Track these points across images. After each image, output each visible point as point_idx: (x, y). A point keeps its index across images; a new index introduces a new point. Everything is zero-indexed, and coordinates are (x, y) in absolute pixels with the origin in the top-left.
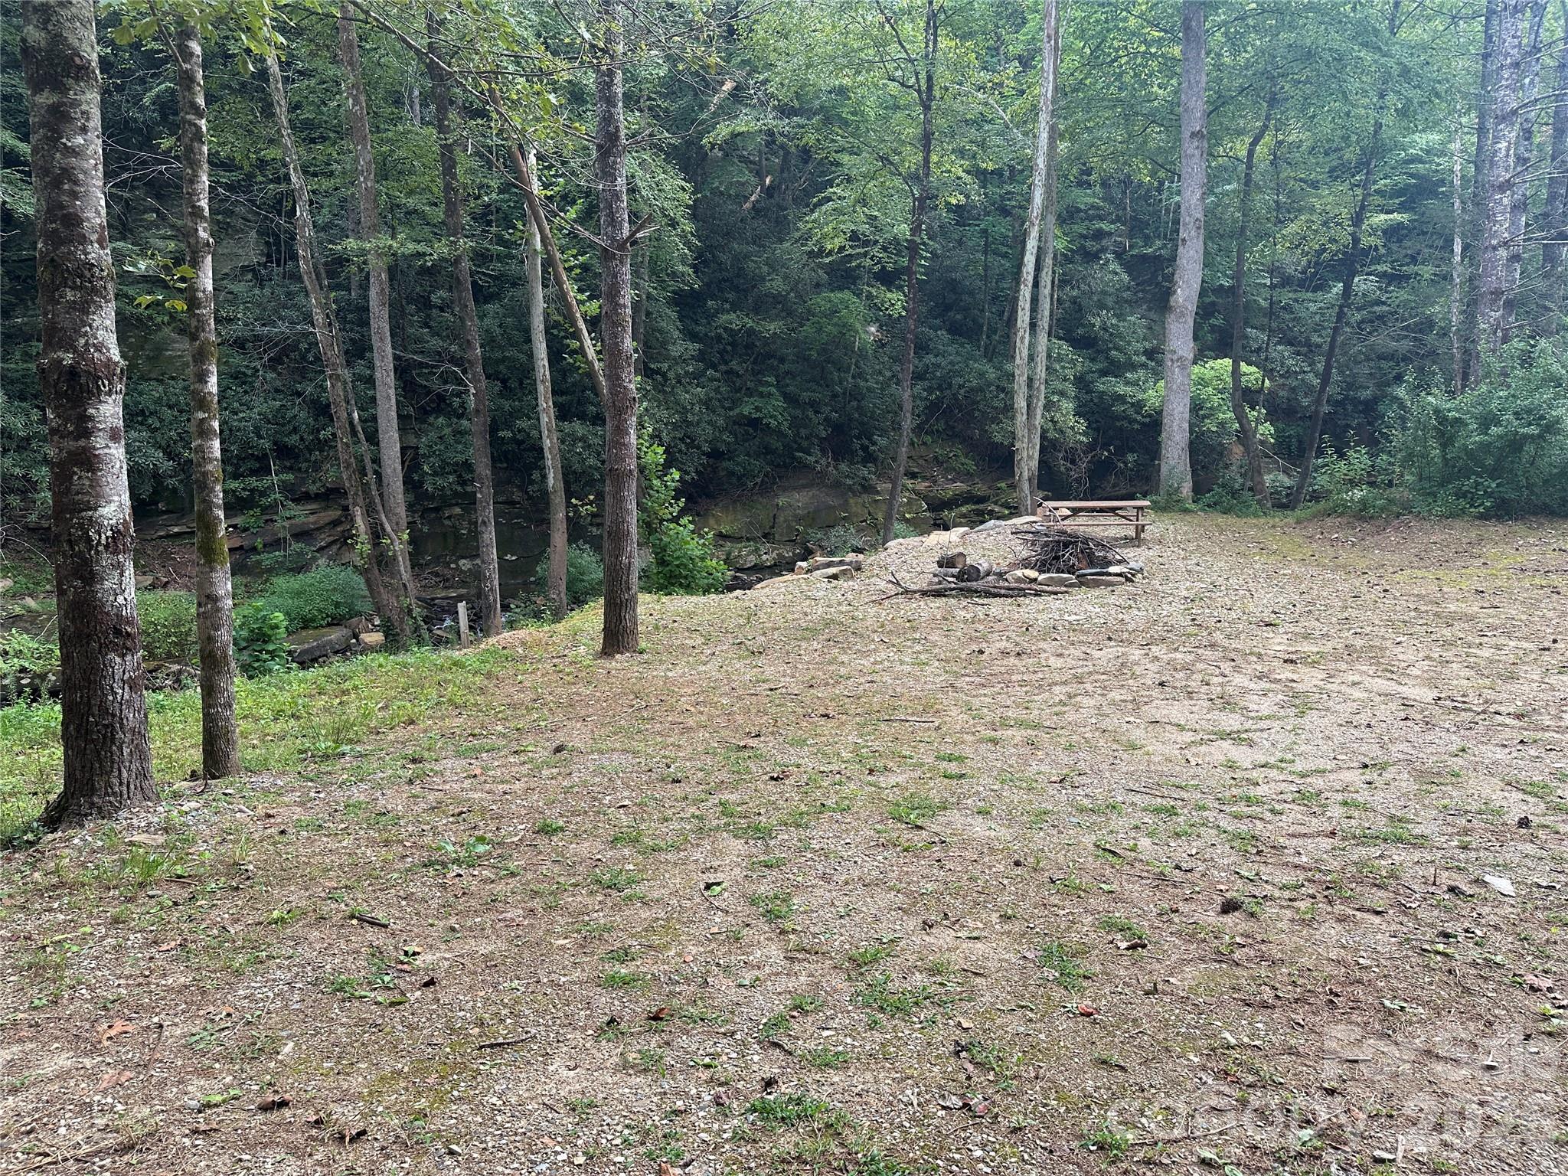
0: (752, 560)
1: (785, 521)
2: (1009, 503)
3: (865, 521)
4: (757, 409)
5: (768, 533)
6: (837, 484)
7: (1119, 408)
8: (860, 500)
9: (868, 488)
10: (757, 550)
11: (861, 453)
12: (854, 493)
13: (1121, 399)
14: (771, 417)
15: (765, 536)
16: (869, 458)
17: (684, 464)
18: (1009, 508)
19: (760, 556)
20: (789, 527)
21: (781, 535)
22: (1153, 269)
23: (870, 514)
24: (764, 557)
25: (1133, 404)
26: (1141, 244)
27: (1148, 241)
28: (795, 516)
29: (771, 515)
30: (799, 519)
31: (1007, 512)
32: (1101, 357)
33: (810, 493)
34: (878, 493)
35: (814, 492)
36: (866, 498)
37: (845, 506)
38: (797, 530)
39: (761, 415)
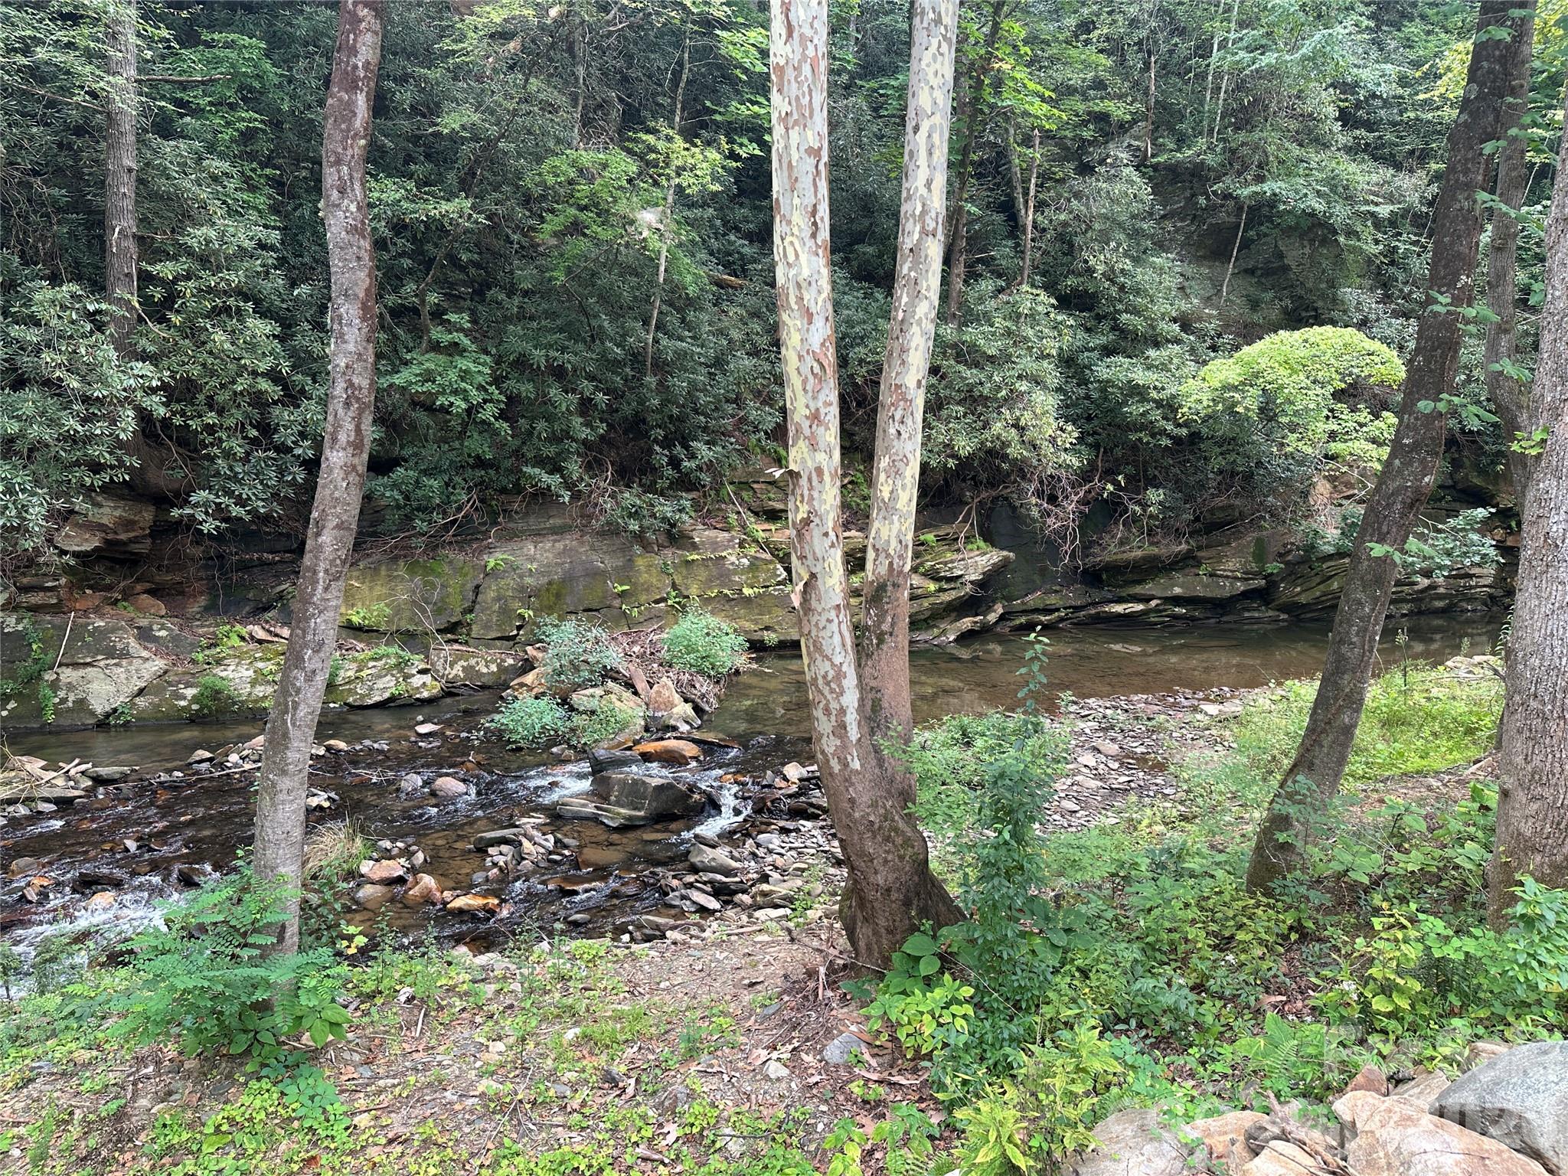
0: (386, 687)
1: (498, 599)
2: (937, 571)
3: (663, 600)
4: (428, 377)
5: (458, 624)
6: (612, 531)
7: (1134, 409)
8: (658, 560)
9: (675, 537)
10: (401, 665)
11: (669, 472)
12: (646, 546)
13: (1138, 392)
14: (455, 392)
15: (452, 628)
16: (686, 483)
17: (239, 481)
18: (937, 579)
19: (407, 677)
20: (506, 612)
21: (487, 627)
22: (1188, 194)
23: (674, 586)
24: (417, 681)
25: (1159, 404)
26: (1172, 146)
27: (1182, 141)
28: (522, 589)
29: (470, 586)
30: (527, 595)
31: (932, 587)
32: (1105, 326)
33: (560, 546)
34: (694, 547)
35: (569, 541)
36: (670, 555)
37: (626, 572)
38: (521, 617)
39: (434, 389)
